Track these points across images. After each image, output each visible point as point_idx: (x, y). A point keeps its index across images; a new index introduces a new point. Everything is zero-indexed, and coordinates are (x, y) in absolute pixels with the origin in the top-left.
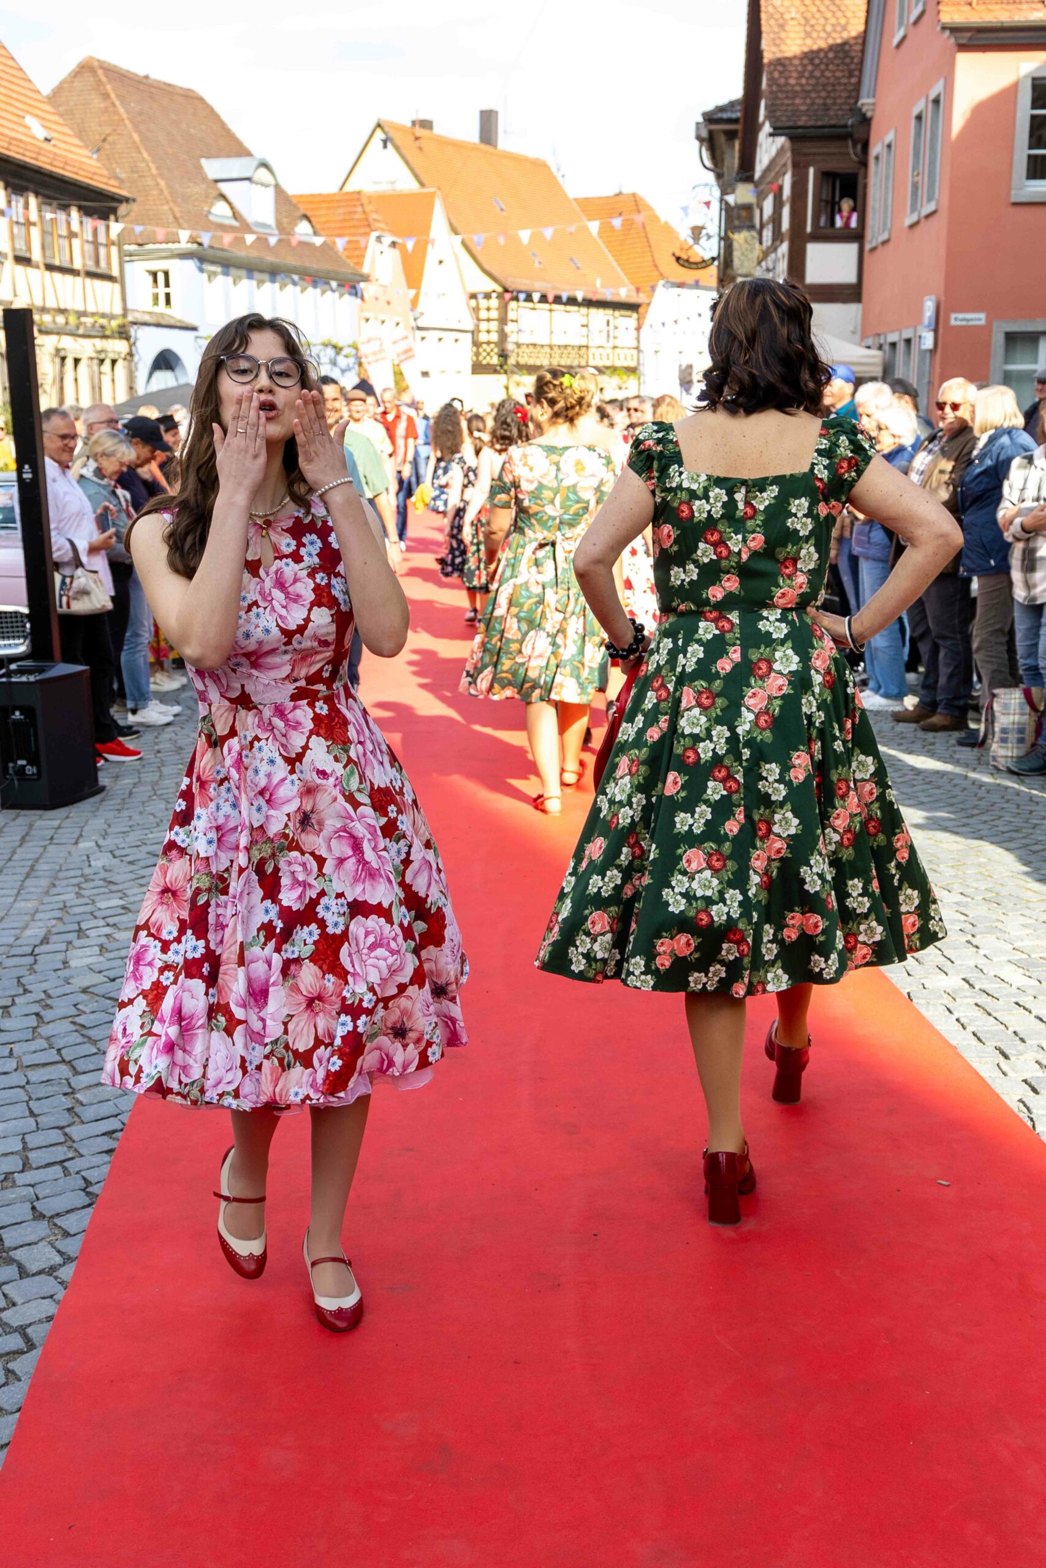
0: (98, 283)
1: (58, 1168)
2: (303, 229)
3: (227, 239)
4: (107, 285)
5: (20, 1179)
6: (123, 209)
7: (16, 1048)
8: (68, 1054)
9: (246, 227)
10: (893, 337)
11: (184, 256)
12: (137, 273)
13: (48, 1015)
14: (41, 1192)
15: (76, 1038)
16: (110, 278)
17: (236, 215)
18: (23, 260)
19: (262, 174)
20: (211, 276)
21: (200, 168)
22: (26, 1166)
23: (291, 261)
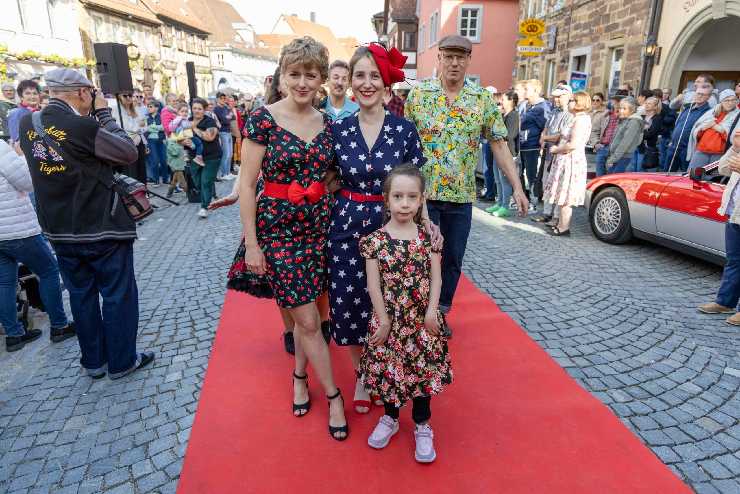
0: (203, 57)
1: (219, 294)
2: (261, 44)
3: (241, 46)
4: (205, 58)
5: (208, 296)
6: (209, 36)
7: (203, 264)
8: (217, 265)
9: (245, 43)
10: (425, 79)
11: (227, 50)
12: (214, 55)
13: (210, 255)
14: (215, 299)
15: (219, 261)
16: (206, 56)
17: (242, 39)
18: (180, 50)
19: (249, 28)
20: (236, 56)
21: (231, 26)
22: (210, 293)
23: (258, 53)
